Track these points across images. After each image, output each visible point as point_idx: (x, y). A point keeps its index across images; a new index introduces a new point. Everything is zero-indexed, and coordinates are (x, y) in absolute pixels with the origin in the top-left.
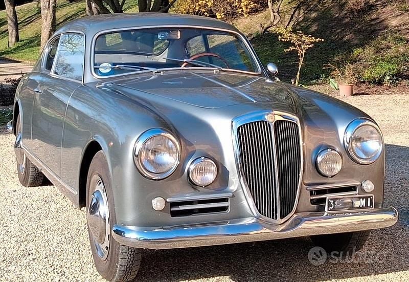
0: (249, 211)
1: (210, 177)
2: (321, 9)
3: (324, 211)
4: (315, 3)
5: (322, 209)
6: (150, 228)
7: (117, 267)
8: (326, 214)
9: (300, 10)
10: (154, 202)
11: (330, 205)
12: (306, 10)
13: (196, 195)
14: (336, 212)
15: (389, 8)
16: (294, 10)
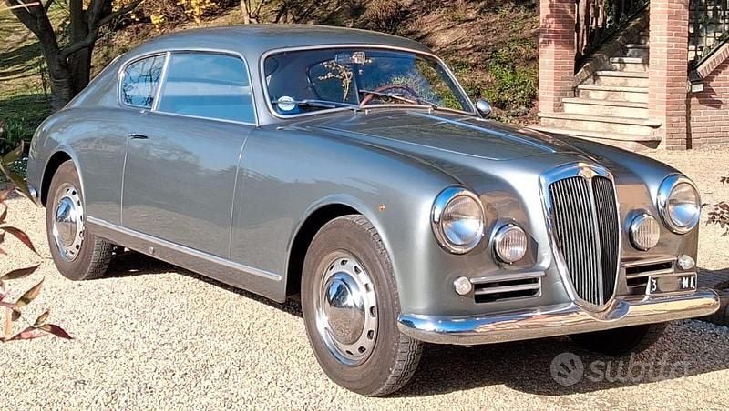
0: (564, 295)
1: (520, 250)
2: (322, 14)
3: (645, 293)
4: (310, 5)
5: (643, 291)
6: (449, 318)
7: (390, 372)
8: (647, 298)
9: (286, 14)
10: (456, 283)
11: (652, 287)
12: (297, 15)
13: (501, 274)
14: (659, 295)
15: (432, 16)
16: (276, 15)
